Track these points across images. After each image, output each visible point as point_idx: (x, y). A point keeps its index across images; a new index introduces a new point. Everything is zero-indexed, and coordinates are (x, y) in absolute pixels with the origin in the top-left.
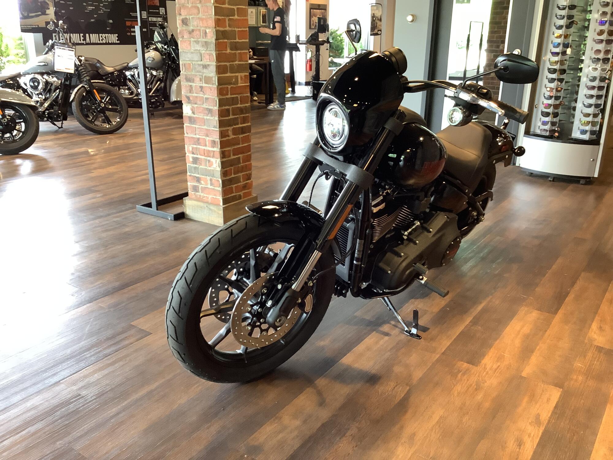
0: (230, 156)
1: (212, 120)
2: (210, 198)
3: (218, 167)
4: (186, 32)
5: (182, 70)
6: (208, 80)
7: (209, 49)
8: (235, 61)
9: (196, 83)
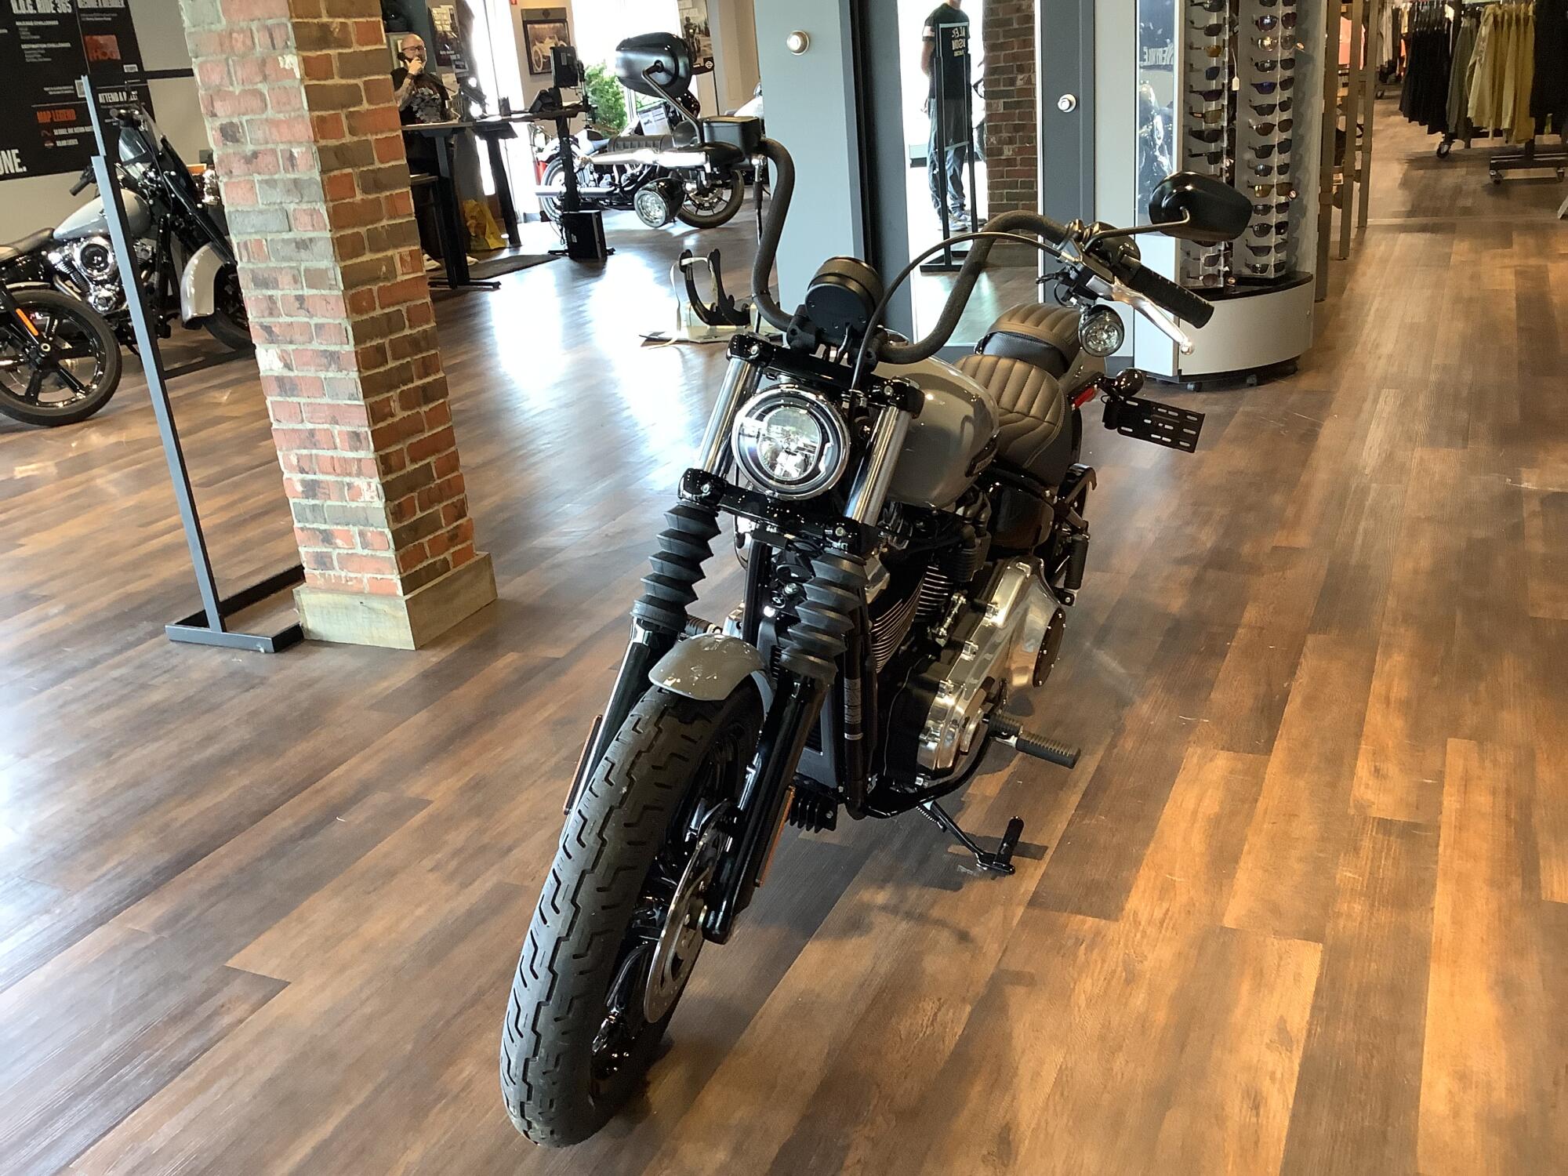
0: (403, 466)
1: (341, 379)
2: (365, 581)
3: (376, 498)
4: (237, 159)
5: (241, 260)
6: (315, 278)
7: (305, 199)
8: (381, 220)
9: (283, 289)
